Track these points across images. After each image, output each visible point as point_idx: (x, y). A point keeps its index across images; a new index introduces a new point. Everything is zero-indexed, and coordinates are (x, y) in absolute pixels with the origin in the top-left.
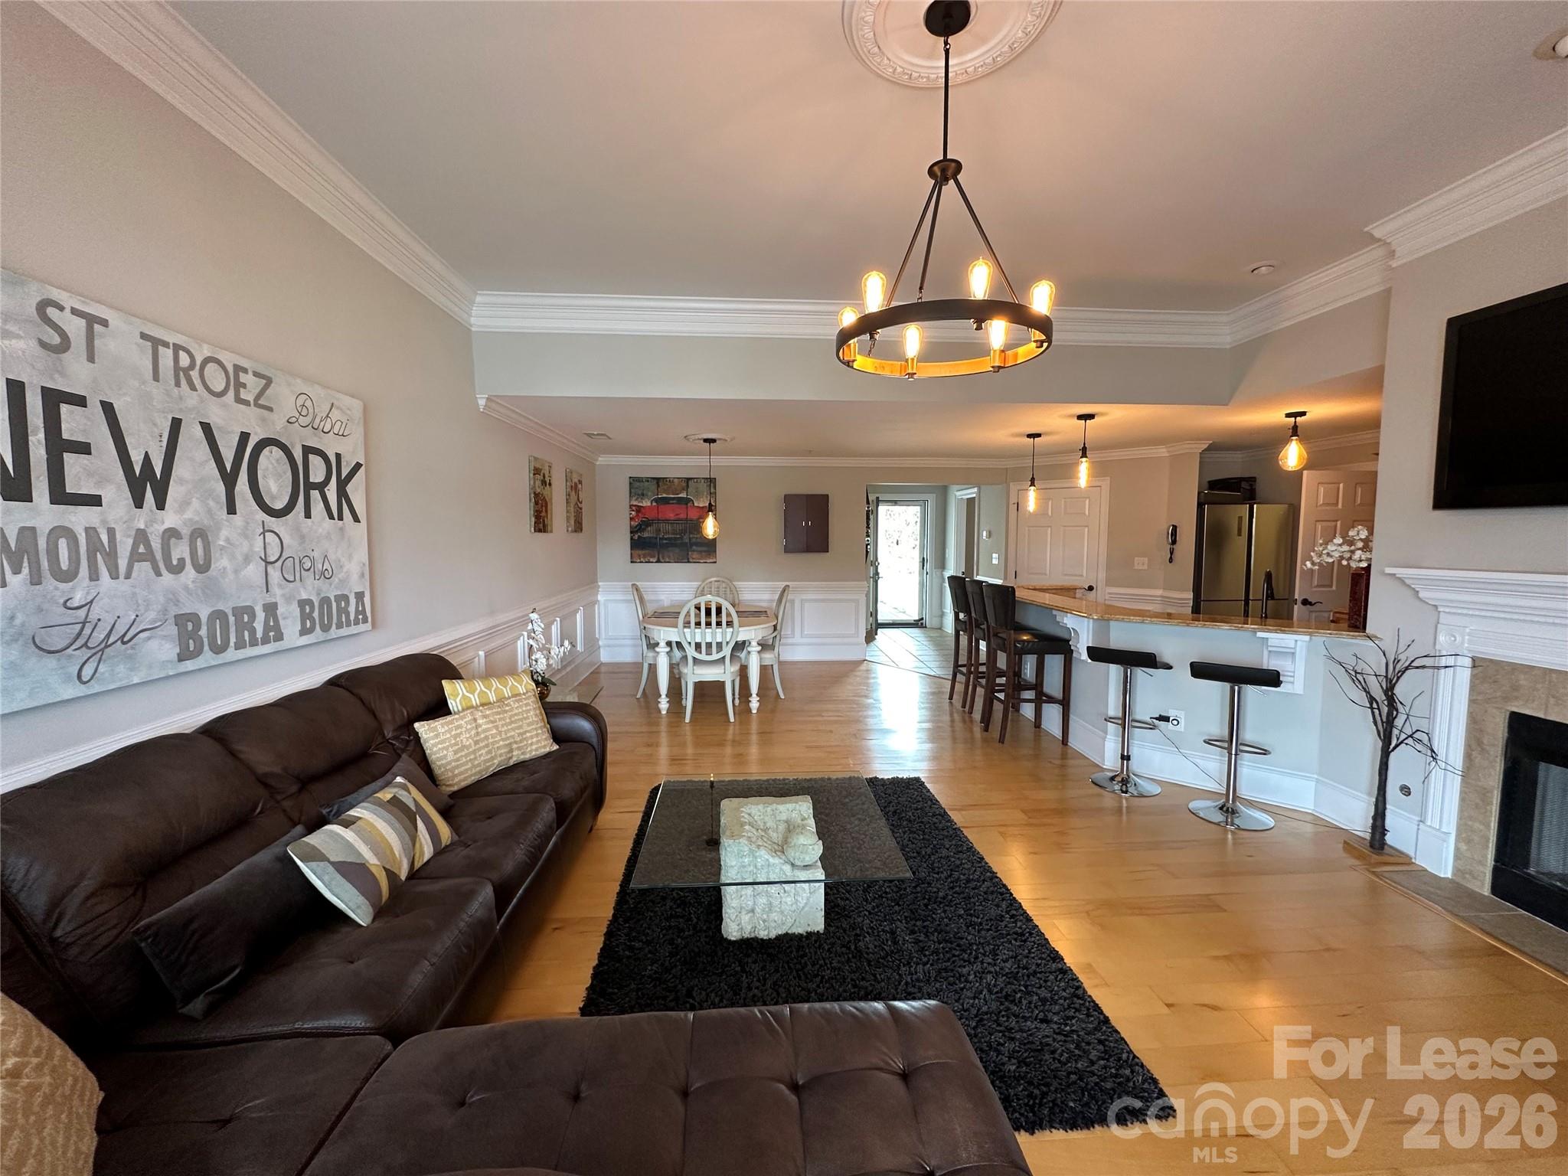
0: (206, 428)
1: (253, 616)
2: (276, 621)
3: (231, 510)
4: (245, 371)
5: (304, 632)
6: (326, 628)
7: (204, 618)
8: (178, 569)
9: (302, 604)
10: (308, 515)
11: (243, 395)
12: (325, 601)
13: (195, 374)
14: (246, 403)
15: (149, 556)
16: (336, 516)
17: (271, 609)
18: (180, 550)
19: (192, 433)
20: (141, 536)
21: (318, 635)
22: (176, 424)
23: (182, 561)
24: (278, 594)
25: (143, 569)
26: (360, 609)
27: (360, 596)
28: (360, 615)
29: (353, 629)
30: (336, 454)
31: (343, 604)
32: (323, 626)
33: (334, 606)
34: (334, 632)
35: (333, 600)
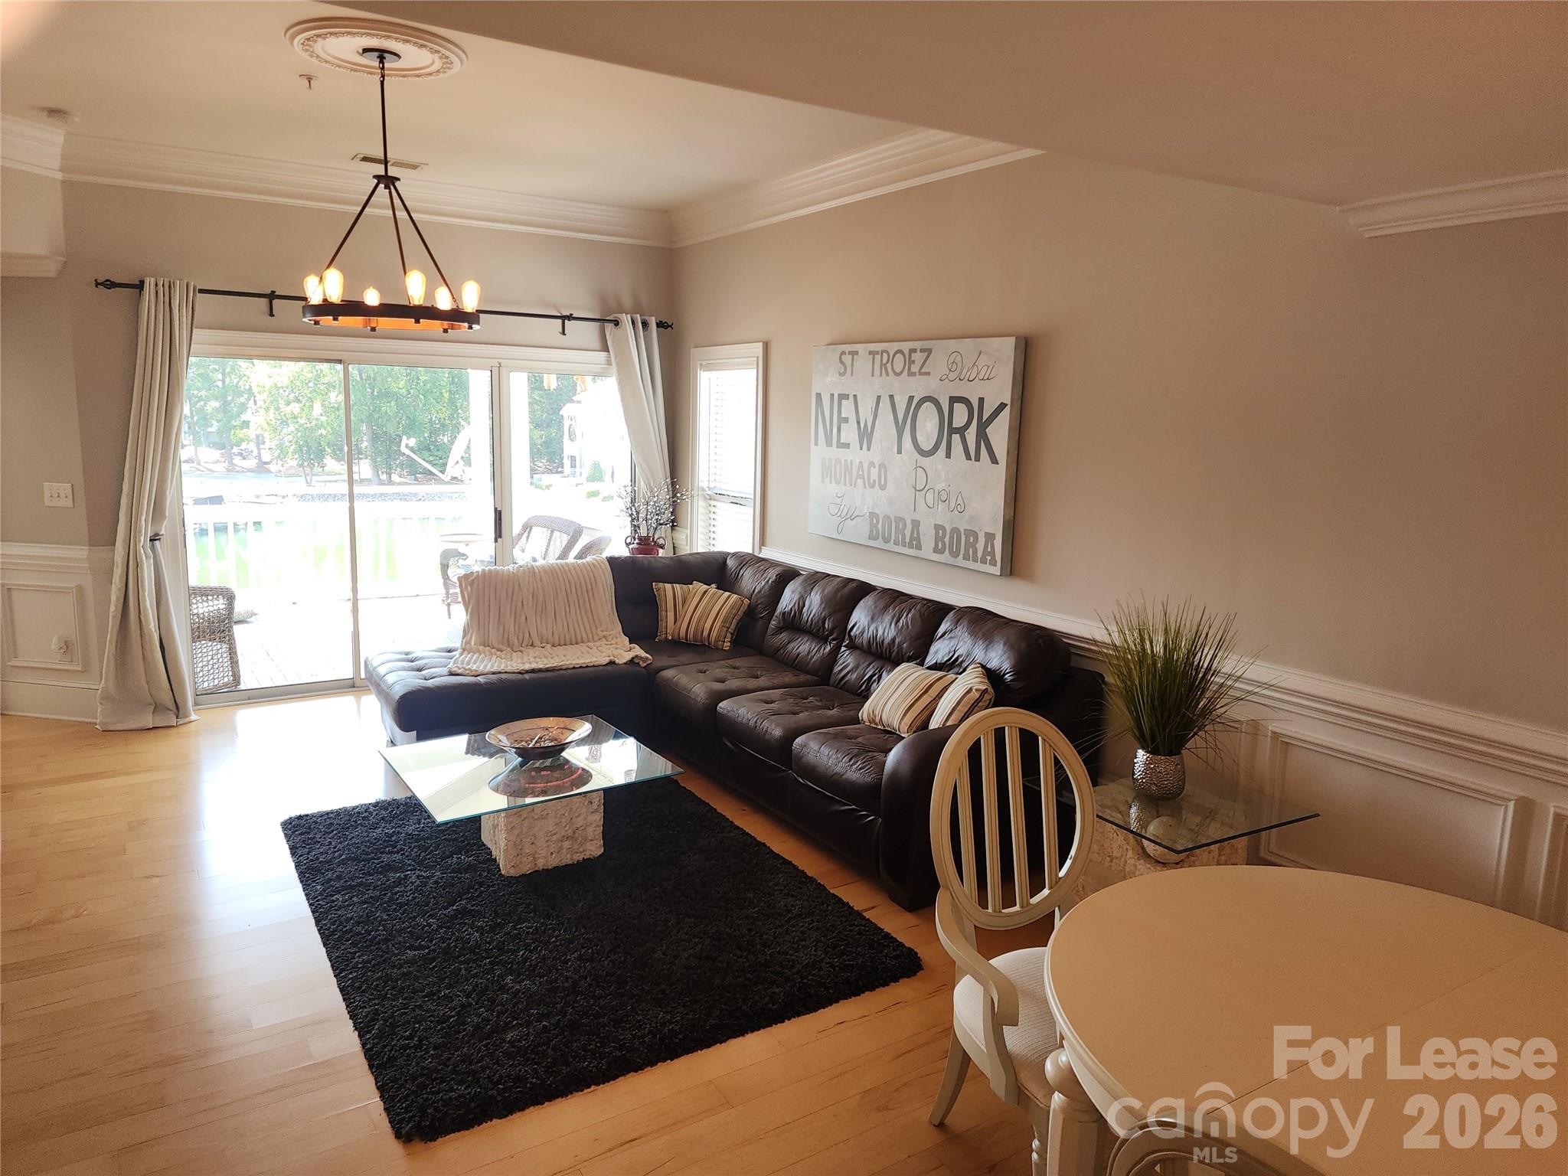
0: (892, 399)
1: (905, 526)
2: (918, 534)
3: (899, 452)
4: (915, 351)
6: (955, 555)
7: (881, 518)
8: (872, 486)
9: (937, 528)
10: (948, 456)
11: (913, 368)
12: (955, 530)
13: (889, 366)
14: (915, 374)
15: (863, 477)
16: (973, 457)
17: (916, 524)
18: (874, 474)
19: (885, 404)
20: (861, 464)
21: (946, 557)
22: (879, 398)
23: (874, 481)
24: (921, 513)
25: (860, 483)
26: (989, 550)
27: (990, 537)
28: (988, 556)
29: (979, 566)
30: (980, 398)
31: (971, 539)
32: (951, 552)
33: (963, 538)
34: (960, 561)
35: (962, 532)
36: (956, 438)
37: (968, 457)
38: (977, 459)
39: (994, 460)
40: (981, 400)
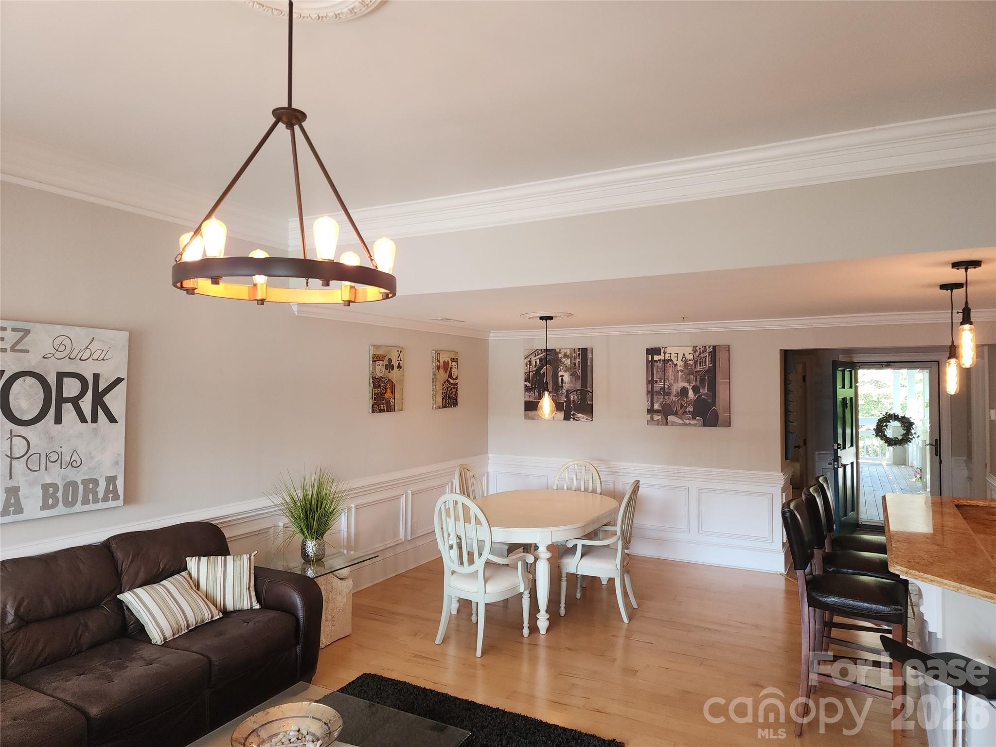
2: (18, 499)
4: (4, 329)
5: (44, 507)
6: (71, 505)
9: (46, 487)
10: (58, 422)
11: (1, 346)
16: (89, 420)
17: (13, 491)
21: (60, 509)
24: (21, 480)
26: (111, 489)
27: (112, 480)
28: (111, 493)
29: (101, 505)
30: (94, 374)
31: (91, 486)
32: (67, 504)
33: (81, 487)
34: (78, 507)
35: (80, 483)
36: (68, 407)
37: (83, 420)
38: (94, 420)
39: (112, 419)
40: (96, 377)
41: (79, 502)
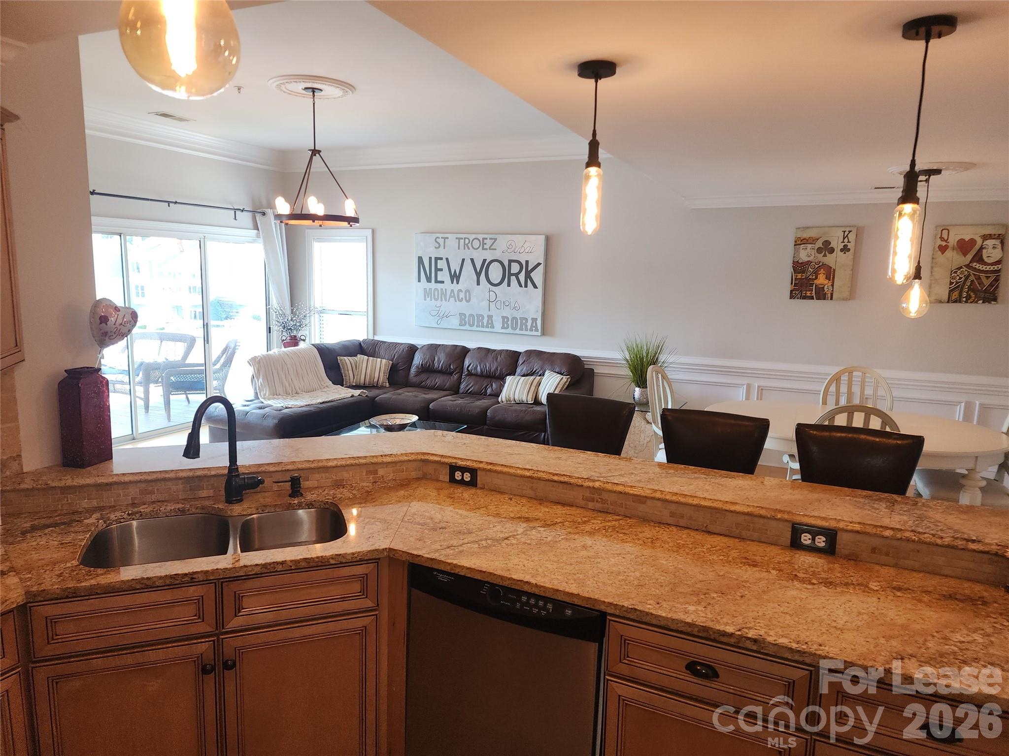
0: (472, 260)
1: (483, 318)
2: (492, 321)
4: (487, 239)
5: (503, 328)
6: (514, 329)
7: (467, 315)
8: (461, 300)
9: (503, 318)
10: (509, 285)
11: (485, 247)
12: (515, 319)
13: (470, 245)
14: (487, 249)
15: (454, 296)
16: (523, 285)
17: (490, 317)
18: (462, 295)
19: (468, 263)
20: (452, 291)
21: (509, 330)
22: (463, 260)
23: (462, 298)
24: (493, 312)
25: (452, 299)
26: (534, 325)
27: (534, 320)
28: (534, 327)
29: (529, 333)
30: (526, 261)
31: (524, 321)
32: (512, 328)
33: (519, 321)
34: (518, 331)
35: (519, 319)
36: (513, 278)
38: (526, 286)
39: (535, 287)
41: (518, 329)
